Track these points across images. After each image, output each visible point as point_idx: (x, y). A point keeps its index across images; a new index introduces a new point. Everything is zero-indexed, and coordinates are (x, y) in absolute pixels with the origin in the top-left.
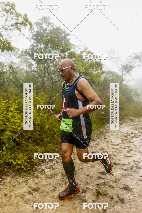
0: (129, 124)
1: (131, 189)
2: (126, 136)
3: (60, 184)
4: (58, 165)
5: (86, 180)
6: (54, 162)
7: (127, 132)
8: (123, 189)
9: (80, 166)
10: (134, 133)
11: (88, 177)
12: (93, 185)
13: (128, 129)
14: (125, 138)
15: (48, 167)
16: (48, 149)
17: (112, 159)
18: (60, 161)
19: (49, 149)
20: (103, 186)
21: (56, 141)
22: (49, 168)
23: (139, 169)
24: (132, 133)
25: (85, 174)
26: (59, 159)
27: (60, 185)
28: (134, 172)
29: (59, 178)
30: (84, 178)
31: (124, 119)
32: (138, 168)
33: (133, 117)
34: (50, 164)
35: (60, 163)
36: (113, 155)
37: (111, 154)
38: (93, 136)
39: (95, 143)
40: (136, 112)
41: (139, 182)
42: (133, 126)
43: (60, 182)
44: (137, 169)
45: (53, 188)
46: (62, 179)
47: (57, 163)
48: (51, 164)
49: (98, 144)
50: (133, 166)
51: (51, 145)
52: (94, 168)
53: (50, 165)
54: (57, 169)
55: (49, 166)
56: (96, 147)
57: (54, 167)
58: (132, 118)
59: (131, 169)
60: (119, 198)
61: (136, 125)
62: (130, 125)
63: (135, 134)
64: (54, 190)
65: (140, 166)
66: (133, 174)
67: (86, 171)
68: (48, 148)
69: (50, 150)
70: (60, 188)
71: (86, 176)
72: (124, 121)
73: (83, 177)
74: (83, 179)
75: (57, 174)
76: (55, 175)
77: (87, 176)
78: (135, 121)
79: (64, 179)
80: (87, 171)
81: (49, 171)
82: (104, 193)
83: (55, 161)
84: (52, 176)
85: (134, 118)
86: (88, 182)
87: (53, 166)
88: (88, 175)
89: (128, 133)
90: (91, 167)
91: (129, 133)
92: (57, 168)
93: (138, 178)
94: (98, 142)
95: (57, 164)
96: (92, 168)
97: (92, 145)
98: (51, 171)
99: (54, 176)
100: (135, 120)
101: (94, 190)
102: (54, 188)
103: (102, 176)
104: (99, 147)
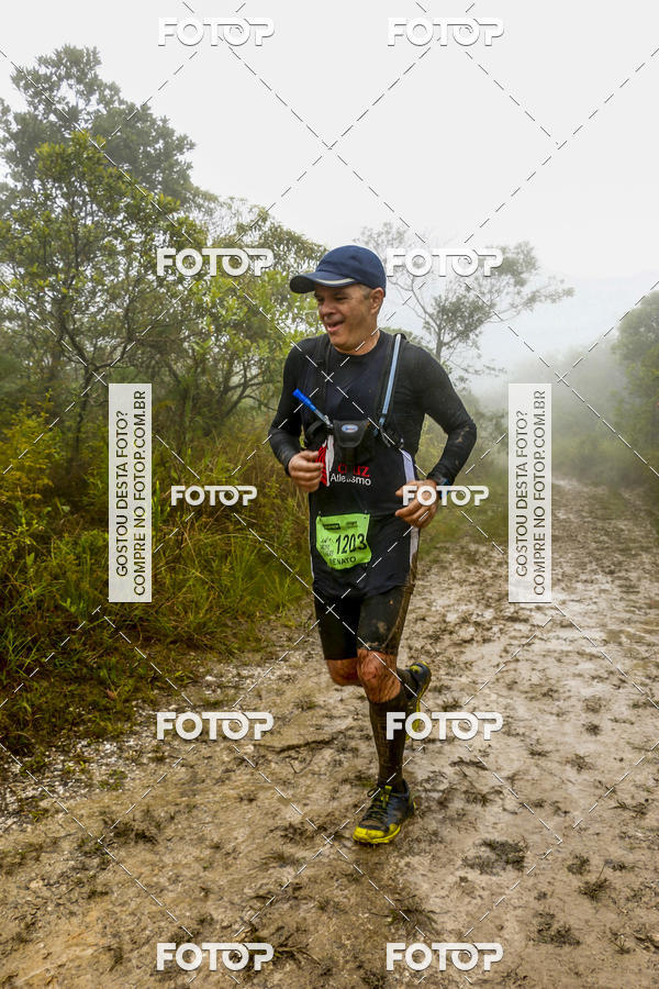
0: (457, 576)
1: (429, 918)
2: (436, 638)
3: (61, 901)
4: (65, 791)
5: (202, 874)
6: (50, 775)
7: (444, 616)
8: (390, 920)
9: (182, 795)
10: (474, 618)
11: (217, 856)
12: (236, 899)
13: (447, 602)
14: (429, 647)
15: (15, 806)
16: (25, 708)
17: (349, 755)
18: (83, 771)
19: (29, 709)
20: (287, 906)
21: (76, 666)
22: (17, 813)
23: (478, 808)
24: (465, 621)
25: (201, 839)
26: (78, 763)
27: (58, 905)
28: (452, 819)
29: (60, 868)
30: (197, 859)
31: (435, 552)
32: (475, 800)
33: (479, 540)
34: (24, 789)
35: (77, 780)
36: (358, 734)
37: (351, 728)
38: (274, 638)
39: (278, 673)
40: (492, 519)
41: (473, 875)
42: (473, 584)
43: (64, 888)
44: (469, 807)
45: (18, 930)
46: (74, 869)
47: (65, 784)
48: (30, 789)
49: (289, 680)
50: (451, 790)
51: (46, 684)
52: (254, 803)
53: (24, 796)
54: (61, 815)
55: (21, 800)
56: (280, 693)
57: (43, 804)
58: (473, 547)
59: (443, 804)
60: (362, 971)
61: (489, 581)
62: (462, 582)
63: (477, 624)
64: (21, 940)
65: (485, 790)
66: (448, 832)
67: (208, 819)
68: (25, 704)
69: (34, 713)
70: (56, 925)
71: (208, 852)
72: (436, 561)
73: (190, 858)
74: (187, 866)
75: (55, 842)
76: (39, 848)
77: (212, 848)
78: (486, 563)
79: (87, 870)
80: (216, 821)
81: (14, 826)
82: (286, 946)
83: (56, 770)
84: (23, 858)
85: (483, 549)
86: (214, 882)
87: (43, 797)
88: (217, 847)
89: (445, 622)
90: (242, 799)
91: (452, 618)
92: (57, 812)
93: (471, 854)
94: (295, 667)
95: (61, 790)
96: (245, 806)
97: (263, 683)
98: (23, 831)
99: (34, 854)
100: (486, 558)
101: (236, 927)
102: (22, 925)
103: (290, 850)
104: (292, 693)
